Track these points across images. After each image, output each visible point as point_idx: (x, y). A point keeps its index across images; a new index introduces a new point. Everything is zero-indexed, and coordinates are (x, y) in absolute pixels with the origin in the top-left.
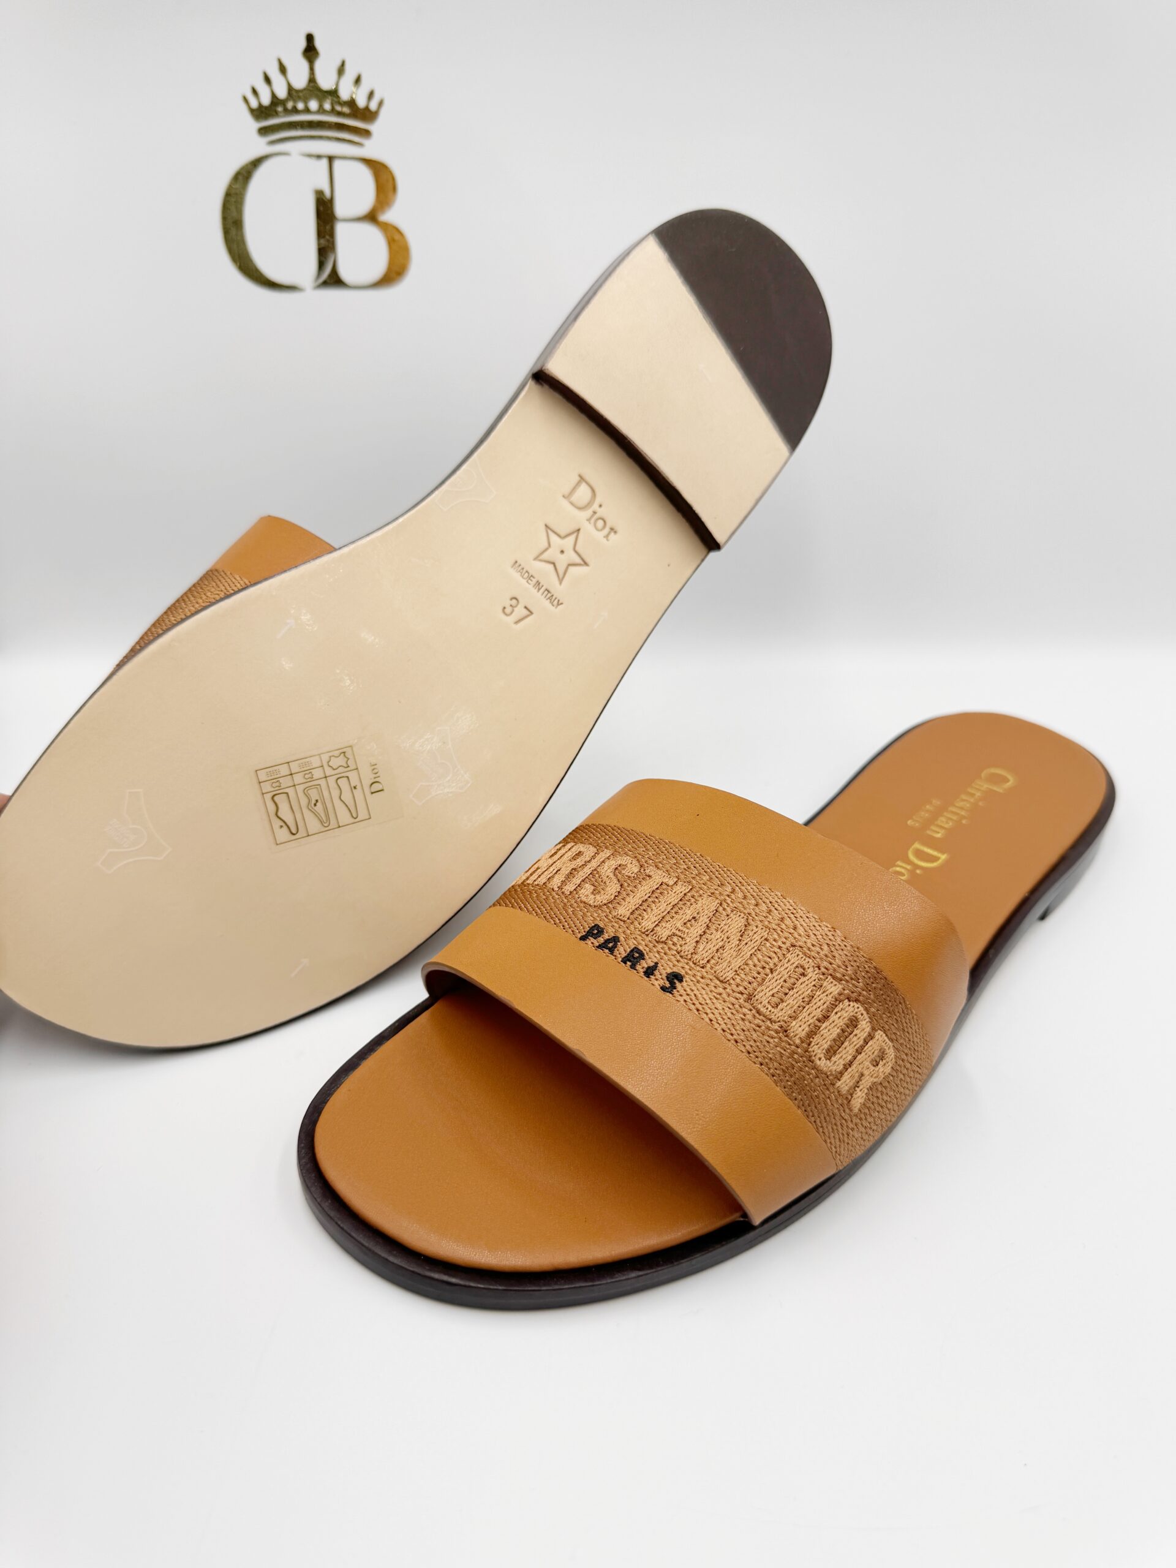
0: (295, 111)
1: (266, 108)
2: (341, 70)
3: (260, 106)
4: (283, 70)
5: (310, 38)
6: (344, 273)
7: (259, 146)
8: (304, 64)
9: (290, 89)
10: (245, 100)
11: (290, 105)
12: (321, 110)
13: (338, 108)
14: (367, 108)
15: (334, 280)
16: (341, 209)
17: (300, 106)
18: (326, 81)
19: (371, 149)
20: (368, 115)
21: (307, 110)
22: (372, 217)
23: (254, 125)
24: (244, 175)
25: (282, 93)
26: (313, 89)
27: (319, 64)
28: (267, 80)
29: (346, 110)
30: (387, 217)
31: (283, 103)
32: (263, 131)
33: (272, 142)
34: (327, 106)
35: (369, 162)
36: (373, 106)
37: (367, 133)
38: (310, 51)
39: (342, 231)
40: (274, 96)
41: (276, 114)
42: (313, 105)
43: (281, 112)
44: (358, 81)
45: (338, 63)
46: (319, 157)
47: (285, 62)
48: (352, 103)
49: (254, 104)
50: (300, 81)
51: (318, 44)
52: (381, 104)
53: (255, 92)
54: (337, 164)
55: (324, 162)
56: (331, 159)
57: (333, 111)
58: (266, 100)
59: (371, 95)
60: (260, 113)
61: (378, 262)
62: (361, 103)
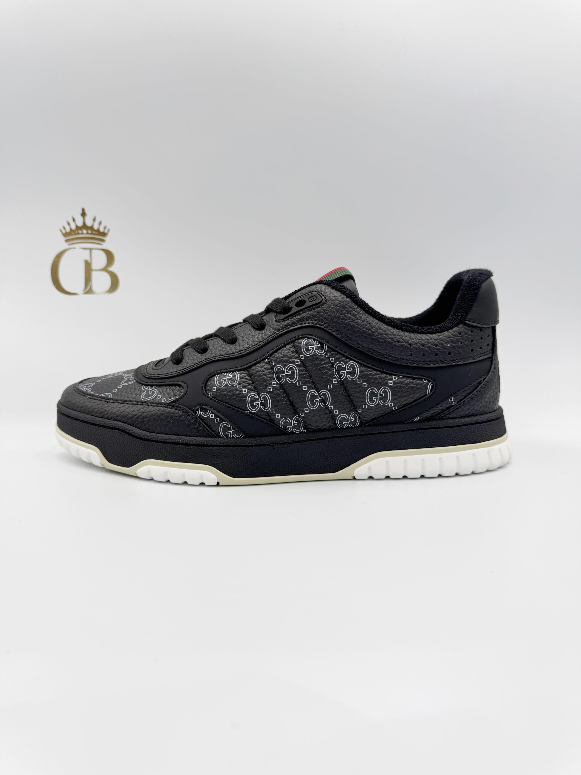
0: (78, 233)
1: (68, 233)
2: (94, 220)
3: (66, 232)
4: (74, 220)
5: (83, 210)
6: (94, 289)
7: (65, 246)
8: (81, 218)
9: (76, 226)
10: (61, 231)
11: (76, 232)
12: (87, 233)
13: (94, 232)
14: (104, 232)
15: (90, 291)
16: (94, 266)
18: (89, 223)
19: (105, 246)
20: (104, 234)
21: (82, 233)
22: (105, 269)
23: (63, 239)
24: (59, 256)
25: (73, 228)
26: (84, 226)
27: (86, 218)
28: (69, 224)
29: (96, 233)
31: (74, 231)
32: (67, 241)
33: (70, 245)
34: (90, 232)
35: (104, 250)
36: (106, 231)
37: (103, 241)
38: (83, 214)
39: (95, 275)
40: (71, 230)
41: (71, 235)
42: (85, 231)
43: (73, 234)
44: (100, 223)
45: (93, 218)
46: (85, 249)
47: (75, 218)
48: (98, 231)
49: (64, 231)
50: (80, 223)
51: (87, 211)
52: (109, 230)
53: (64, 228)
54: (93, 251)
55: (88, 251)
56: (91, 249)
57: (92, 234)
58: (68, 230)
59: (105, 228)
60: (65, 235)
61: (107, 284)
62: (102, 230)
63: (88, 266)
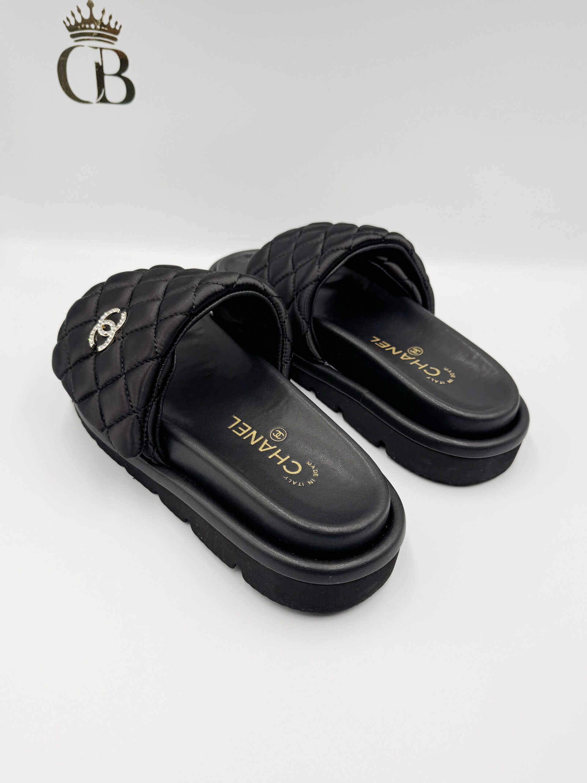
0: (85, 28)
1: (73, 26)
2: (103, 12)
3: (70, 25)
4: (79, 11)
6: (109, 97)
7: (71, 42)
8: (88, 9)
9: (83, 19)
10: (64, 22)
11: (83, 26)
12: (96, 29)
13: (103, 28)
14: (115, 28)
15: (104, 100)
16: (106, 70)
17: (87, 26)
18: (97, 16)
19: (117, 46)
20: (116, 32)
21: (90, 28)
22: (119, 74)
23: (68, 33)
24: (66, 54)
25: (79, 21)
26: (92, 20)
27: (94, 9)
28: (73, 15)
29: (106, 29)
30: (124, 75)
31: (80, 24)
32: (73, 36)
33: (77, 41)
34: (98, 27)
35: (116, 51)
36: (117, 28)
37: (115, 39)
38: (90, 5)
39: (107, 79)
40: (76, 21)
41: (77, 29)
42: (93, 26)
43: (79, 28)
44: (110, 17)
45: (102, 10)
46: (96, 48)
47: (80, 7)
48: (108, 26)
49: (68, 24)
50: (87, 16)
52: (121, 27)
53: (68, 19)
54: (103, 51)
55: (99, 50)
56: (101, 49)
57: (101, 30)
58: (73, 23)
59: (116, 23)
60: (71, 28)
61: (122, 93)
62: (112, 26)
63: (99, 69)
